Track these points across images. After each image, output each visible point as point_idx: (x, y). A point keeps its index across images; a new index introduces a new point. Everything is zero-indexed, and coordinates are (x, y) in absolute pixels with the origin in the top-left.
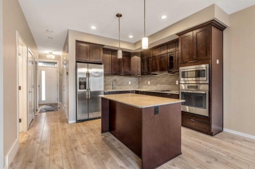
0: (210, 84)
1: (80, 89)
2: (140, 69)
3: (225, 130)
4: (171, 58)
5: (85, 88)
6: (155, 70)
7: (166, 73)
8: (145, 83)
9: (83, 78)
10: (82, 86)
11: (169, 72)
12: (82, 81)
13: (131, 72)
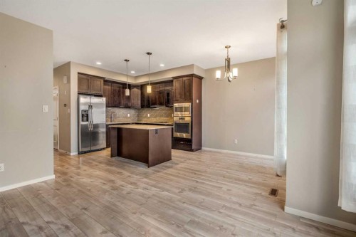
0: (192, 117)
1: (83, 121)
2: (140, 102)
3: (203, 148)
4: (168, 94)
5: (87, 120)
6: (155, 104)
7: (164, 107)
8: (145, 115)
9: (85, 111)
10: (85, 118)
11: (167, 106)
12: (84, 113)
13: (130, 105)
